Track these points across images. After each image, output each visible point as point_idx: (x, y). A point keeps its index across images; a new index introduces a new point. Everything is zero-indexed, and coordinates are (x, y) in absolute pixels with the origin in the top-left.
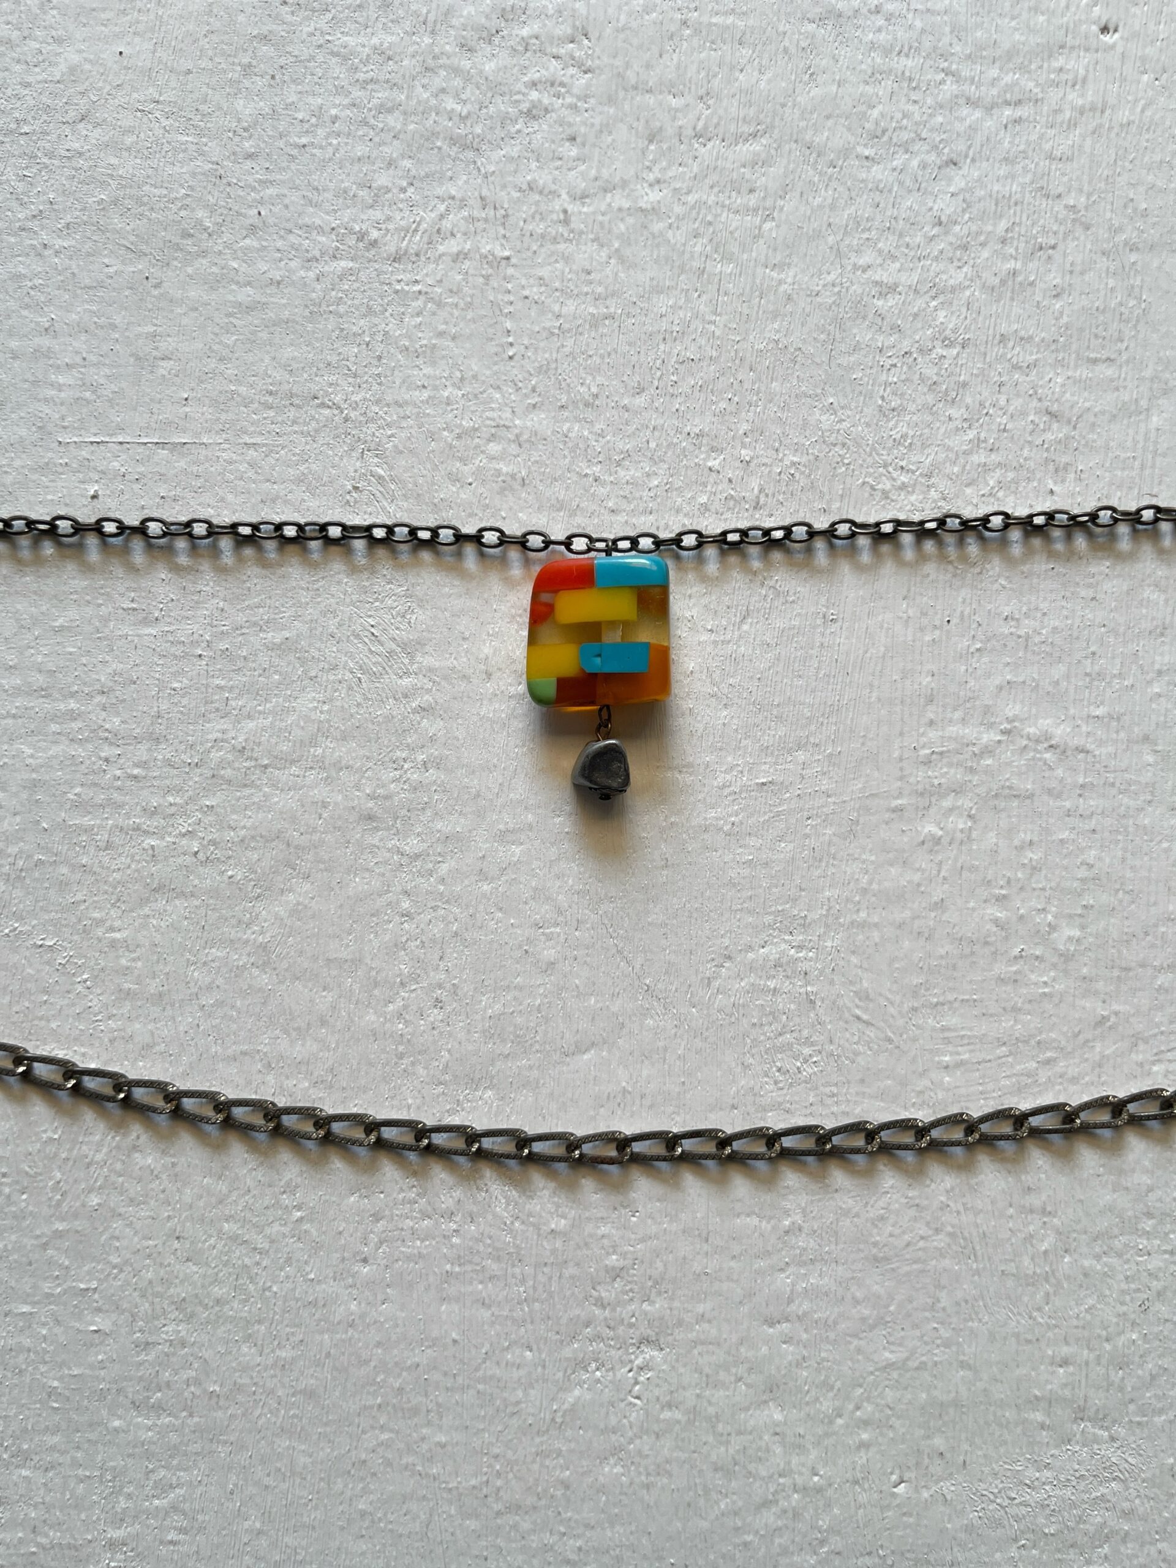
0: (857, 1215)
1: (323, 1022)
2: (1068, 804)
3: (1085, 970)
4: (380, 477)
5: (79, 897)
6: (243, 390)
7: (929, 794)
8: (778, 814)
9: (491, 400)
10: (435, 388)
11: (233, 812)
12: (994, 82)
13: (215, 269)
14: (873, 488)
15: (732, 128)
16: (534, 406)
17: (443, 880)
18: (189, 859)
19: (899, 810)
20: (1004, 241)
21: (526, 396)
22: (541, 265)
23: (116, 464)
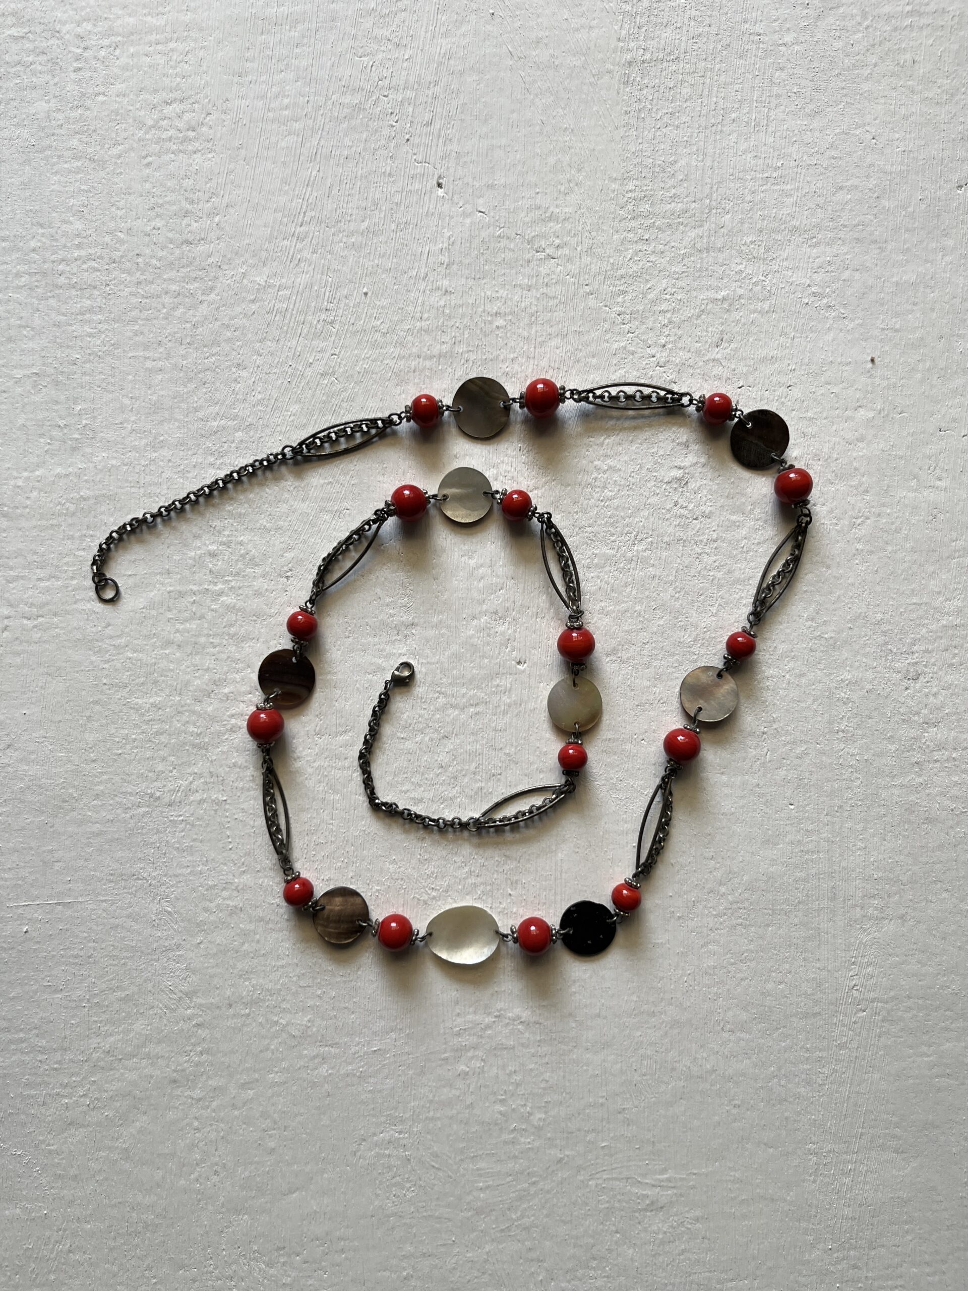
0: (441, 1268)
1: (158, 1186)
2: (533, 1051)
3: (549, 1135)
4: (169, 913)
5: (32, 1130)
6: (98, 874)
7: (460, 1051)
8: (384, 1065)
9: (222, 870)
10: (194, 866)
11: (106, 1083)
12: (464, 695)
13: (80, 817)
14: (419, 899)
15: (334, 729)
16: (244, 872)
17: (214, 1111)
18: (85, 1108)
19: (446, 1059)
20: (474, 774)
21: (239, 867)
22: (243, 802)
23: (36, 915)
